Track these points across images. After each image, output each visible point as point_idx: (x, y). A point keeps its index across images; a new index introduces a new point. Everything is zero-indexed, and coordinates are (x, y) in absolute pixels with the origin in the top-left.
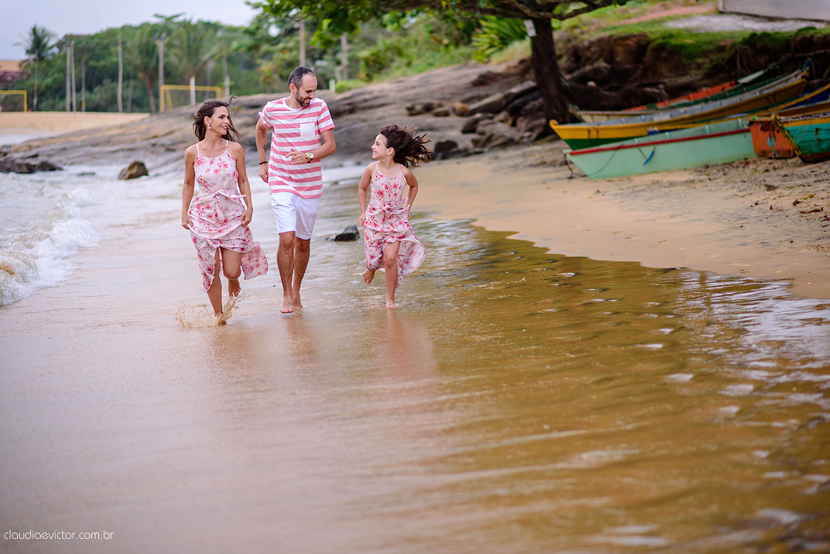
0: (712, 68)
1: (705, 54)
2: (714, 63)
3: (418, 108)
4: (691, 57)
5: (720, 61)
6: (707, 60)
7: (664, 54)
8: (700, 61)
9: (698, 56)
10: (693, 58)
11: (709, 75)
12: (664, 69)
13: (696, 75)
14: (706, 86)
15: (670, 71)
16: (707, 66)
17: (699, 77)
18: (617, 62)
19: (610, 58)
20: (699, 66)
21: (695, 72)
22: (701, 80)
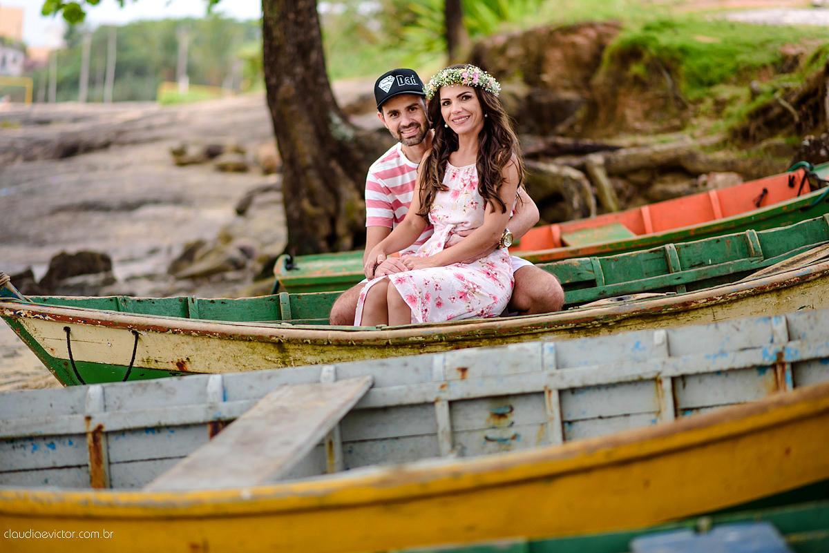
0: (753, 116)
1: (743, 74)
2: (761, 100)
3: (193, 151)
4: (704, 81)
5: (778, 95)
6: (743, 92)
7: (637, 69)
8: (724, 92)
9: (723, 80)
10: (711, 84)
11: (742, 136)
12: (631, 110)
13: (707, 132)
14: (729, 167)
15: (647, 115)
16: (741, 108)
17: (715, 138)
18: (544, 83)
19: (533, 69)
20: (720, 106)
21: (705, 122)
22: (718, 147)
